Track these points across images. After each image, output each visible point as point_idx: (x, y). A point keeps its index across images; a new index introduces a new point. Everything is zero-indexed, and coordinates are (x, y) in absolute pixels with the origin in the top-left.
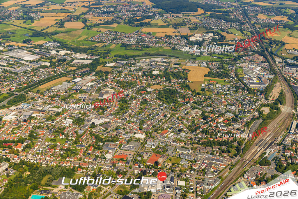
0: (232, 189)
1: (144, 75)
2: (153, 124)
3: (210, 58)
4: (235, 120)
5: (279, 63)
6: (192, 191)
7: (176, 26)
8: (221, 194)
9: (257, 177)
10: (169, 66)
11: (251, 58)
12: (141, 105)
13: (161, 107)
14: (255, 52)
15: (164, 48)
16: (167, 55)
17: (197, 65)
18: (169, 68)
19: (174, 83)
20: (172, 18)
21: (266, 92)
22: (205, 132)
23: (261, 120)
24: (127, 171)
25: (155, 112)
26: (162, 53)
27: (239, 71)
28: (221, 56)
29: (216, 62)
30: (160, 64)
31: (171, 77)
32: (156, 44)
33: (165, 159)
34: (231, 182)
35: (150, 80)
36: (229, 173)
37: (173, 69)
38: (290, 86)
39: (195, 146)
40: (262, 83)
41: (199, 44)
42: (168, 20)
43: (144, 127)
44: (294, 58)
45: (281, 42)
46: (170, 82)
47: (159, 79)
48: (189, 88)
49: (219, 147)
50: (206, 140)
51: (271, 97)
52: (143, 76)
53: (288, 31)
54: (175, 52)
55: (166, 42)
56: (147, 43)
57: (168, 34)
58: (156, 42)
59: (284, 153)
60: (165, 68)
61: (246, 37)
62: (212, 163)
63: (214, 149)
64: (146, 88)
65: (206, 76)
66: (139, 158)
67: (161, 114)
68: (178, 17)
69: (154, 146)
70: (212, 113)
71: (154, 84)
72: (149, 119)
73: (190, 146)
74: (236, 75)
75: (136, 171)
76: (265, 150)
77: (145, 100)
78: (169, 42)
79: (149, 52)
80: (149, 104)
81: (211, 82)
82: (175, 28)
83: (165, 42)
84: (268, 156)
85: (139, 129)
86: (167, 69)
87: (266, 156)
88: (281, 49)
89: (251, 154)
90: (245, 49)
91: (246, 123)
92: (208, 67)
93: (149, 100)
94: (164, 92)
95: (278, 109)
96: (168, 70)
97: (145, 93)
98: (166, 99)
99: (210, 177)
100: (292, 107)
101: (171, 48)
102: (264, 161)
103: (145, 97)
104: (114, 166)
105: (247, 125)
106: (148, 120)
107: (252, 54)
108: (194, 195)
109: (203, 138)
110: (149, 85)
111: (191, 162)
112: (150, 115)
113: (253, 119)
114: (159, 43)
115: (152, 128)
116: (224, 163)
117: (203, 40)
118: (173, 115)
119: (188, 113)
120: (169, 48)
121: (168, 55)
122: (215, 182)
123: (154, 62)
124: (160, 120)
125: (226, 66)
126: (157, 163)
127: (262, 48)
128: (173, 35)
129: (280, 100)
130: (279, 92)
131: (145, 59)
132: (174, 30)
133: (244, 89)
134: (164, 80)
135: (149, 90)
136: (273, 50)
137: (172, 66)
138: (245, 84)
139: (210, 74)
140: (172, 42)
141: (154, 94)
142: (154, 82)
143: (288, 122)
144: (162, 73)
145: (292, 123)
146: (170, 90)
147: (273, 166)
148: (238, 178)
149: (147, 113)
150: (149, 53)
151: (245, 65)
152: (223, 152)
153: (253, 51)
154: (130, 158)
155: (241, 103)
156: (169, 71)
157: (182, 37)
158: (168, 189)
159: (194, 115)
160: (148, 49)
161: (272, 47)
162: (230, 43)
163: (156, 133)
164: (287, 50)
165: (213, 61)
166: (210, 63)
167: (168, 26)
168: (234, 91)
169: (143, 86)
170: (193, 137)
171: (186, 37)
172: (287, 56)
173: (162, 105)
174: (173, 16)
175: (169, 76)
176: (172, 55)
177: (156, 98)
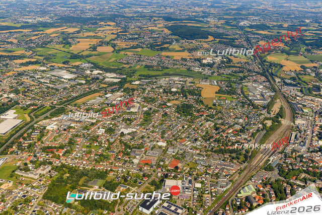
0: (242, 191)
1: (165, 91)
2: (173, 134)
3: (220, 78)
4: (242, 131)
5: (279, 82)
6: (207, 192)
7: (190, 50)
8: (232, 195)
9: (263, 181)
10: (185, 84)
11: (255, 78)
12: (162, 118)
14: (258, 73)
15: (181, 69)
16: (184, 74)
17: (208, 84)
18: (185, 86)
19: (190, 98)
20: (187, 44)
21: (268, 107)
22: (218, 141)
23: (265, 132)
24: (152, 174)
25: (175, 124)
26: (179, 73)
27: (245, 89)
28: (229, 76)
29: (224, 81)
30: (177, 82)
31: (187, 94)
32: (174, 66)
33: (183, 164)
34: (241, 185)
35: (170, 96)
36: (239, 177)
37: (188, 86)
38: (288, 102)
39: (209, 153)
40: (264, 99)
41: (210, 65)
42: (183, 45)
43: (166, 136)
44: (291, 78)
45: (280, 65)
46: (186, 98)
47: (177, 95)
48: (203, 103)
49: (230, 154)
50: (218, 148)
51: (272, 111)
52: (163, 93)
53: (285, 56)
54: (189, 72)
55: (182, 64)
57: (184, 57)
58: (174, 64)
59: (285, 160)
61: (250, 60)
62: (224, 168)
63: (225, 156)
64: (167, 103)
65: (216, 93)
66: (162, 163)
67: (179, 125)
68: (192, 43)
69: (174, 152)
70: (222, 125)
71: (173, 100)
72: (170, 130)
73: (204, 153)
74: (243, 92)
75: (159, 174)
76: (269, 157)
77: (166, 113)
78: (184, 64)
80: (169, 117)
81: (221, 98)
82: (190, 52)
84: (272, 163)
85: (161, 138)
86: (183, 87)
87: (270, 162)
88: (280, 71)
89: (257, 161)
90: (249, 71)
91: (252, 134)
92: (218, 85)
93: (169, 113)
94: (181, 106)
95: (279, 122)
97: (165, 107)
98: (183, 112)
99: (222, 180)
100: (291, 121)
101: (186, 69)
102: (268, 167)
103: (166, 111)
104: (140, 170)
105: (253, 135)
106: (168, 130)
107: (255, 75)
108: (209, 195)
109: (216, 146)
110: (169, 100)
111: (206, 167)
112: (170, 126)
113: (258, 130)
114: (176, 65)
116: (234, 168)
117: (214, 62)
118: (189, 126)
119: (202, 124)
122: (227, 185)
123: (172, 81)
124: (178, 130)
125: (233, 85)
126: (177, 168)
127: (264, 69)
128: (188, 58)
129: (281, 114)
130: (280, 107)
131: (165, 78)
132: (189, 54)
133: (249, 105)
134: (181, 96)
135: (169, 104)
136: (273, 71)
137: (188, 84)
138: (250, 101)
139: (220, 92)
140: (187, 64)
141: (174, 108)
142: (173, 98)
143: (288, 133)
144: (179, 90)
145: (292, 134)
146: (187, 104)
147: (276, 172)
148: (246, 182)
149: (168, 125)
150: (168, 73)
151: (249, 84)
152: (233, 158)
153: (256, 72)
154: (154, 163)
155: (247, 117)
156: (185, 88)
157: (196, 60)
158: (187, 190)
159: (208, 126)
160: (167, 70)
161: (272, 69)
162: (236, 65)
163: (175, 142)
164: (285, 71)
165: (222, 81)
166: (219, 82)
167: (183, 51)
168: (241, 106)
169: (164, 101)
170: (207, 146)
171: (199, 60)
172: (285, 77)
173: (180, 118)
174: (187, 42)
176: (188, 75)
177: (175, 112)
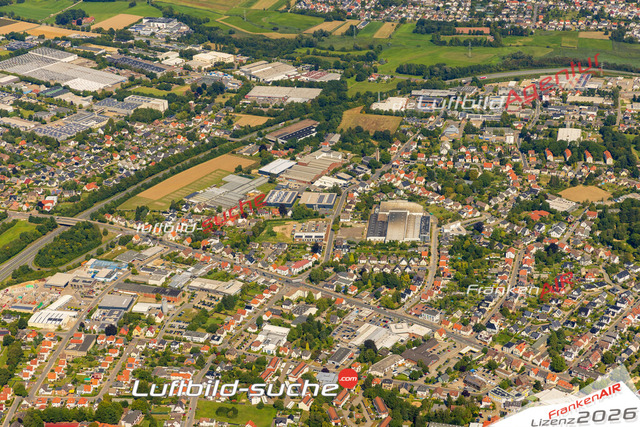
1: (528, 143)
2: (604, 351)
10: (615, 105)
12: (540, 270)
13: (620, 276)
15: (582, 35)
16: (601, 60)
18: (616, 114)
25: (602, 299)
26: (581, 57)
30: (578, 98)
31: (635, 152)
32: (546, 21)
35: (555, 164)
37: (633, 118)
43: (570, 359)
46: (634, 175)
47: (590, 160)
52: (524, 150)
54: (625, 51)
55: (584, 13)
56: (513, 18)
58: (548, 13)
60: (600, 114)
64: (547, 198)
67: (624, 306)
71: (574, 183)
72: (583, 329)
77: (552, 248)
78: (596, 13)
79: (526, 52)
80: (571, 264)
83: (581, 11)
85: (552, 369)
86: (610, 121)
93: (567, 247)
94: (620, 214)
96: (617, 124)
97: (543, 220)
98: (631, 243)
101: (606, 34)
103: (548, 236)
106: (577, 330)
110: (555, 186)
112: (584, 309)
115: (599, 365)
120: (599, 35)
121: (605, 63)
123: (553, 93)
124: (625, 330)
131: (516, 79)
134: (609, 166)
135: (557, 204)
137: (629, 107)
140: (607, 10)
141: (583, 224)
142: (570, 174)
144: (594, 137)
149: (571, 304)
150: (530, 58)
156: (619, 127)
160: (520, 41)
169: (531, 190)
173: (621, 270)
175: (629, 149)
176: (619, 62)
177: (594, 241)
